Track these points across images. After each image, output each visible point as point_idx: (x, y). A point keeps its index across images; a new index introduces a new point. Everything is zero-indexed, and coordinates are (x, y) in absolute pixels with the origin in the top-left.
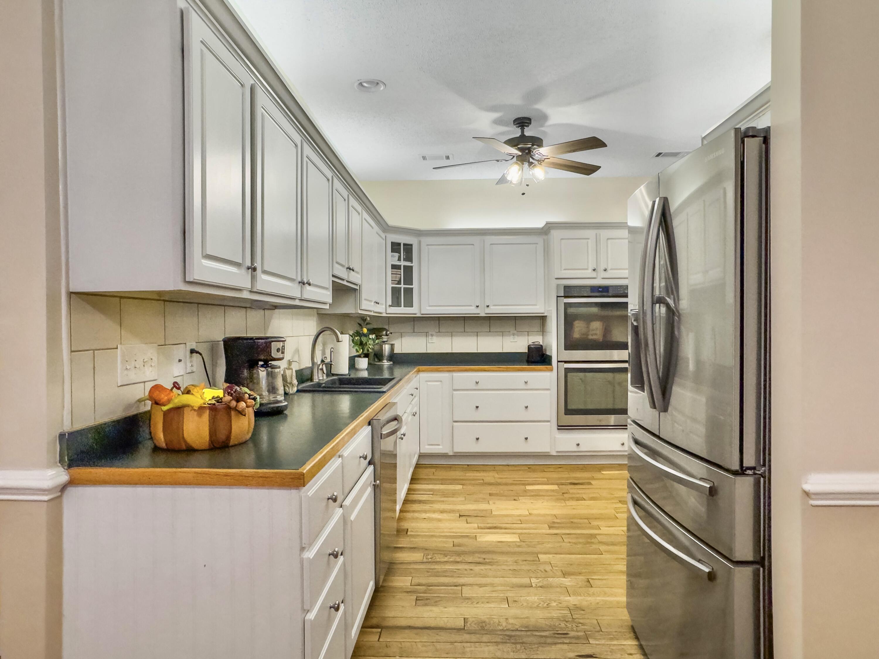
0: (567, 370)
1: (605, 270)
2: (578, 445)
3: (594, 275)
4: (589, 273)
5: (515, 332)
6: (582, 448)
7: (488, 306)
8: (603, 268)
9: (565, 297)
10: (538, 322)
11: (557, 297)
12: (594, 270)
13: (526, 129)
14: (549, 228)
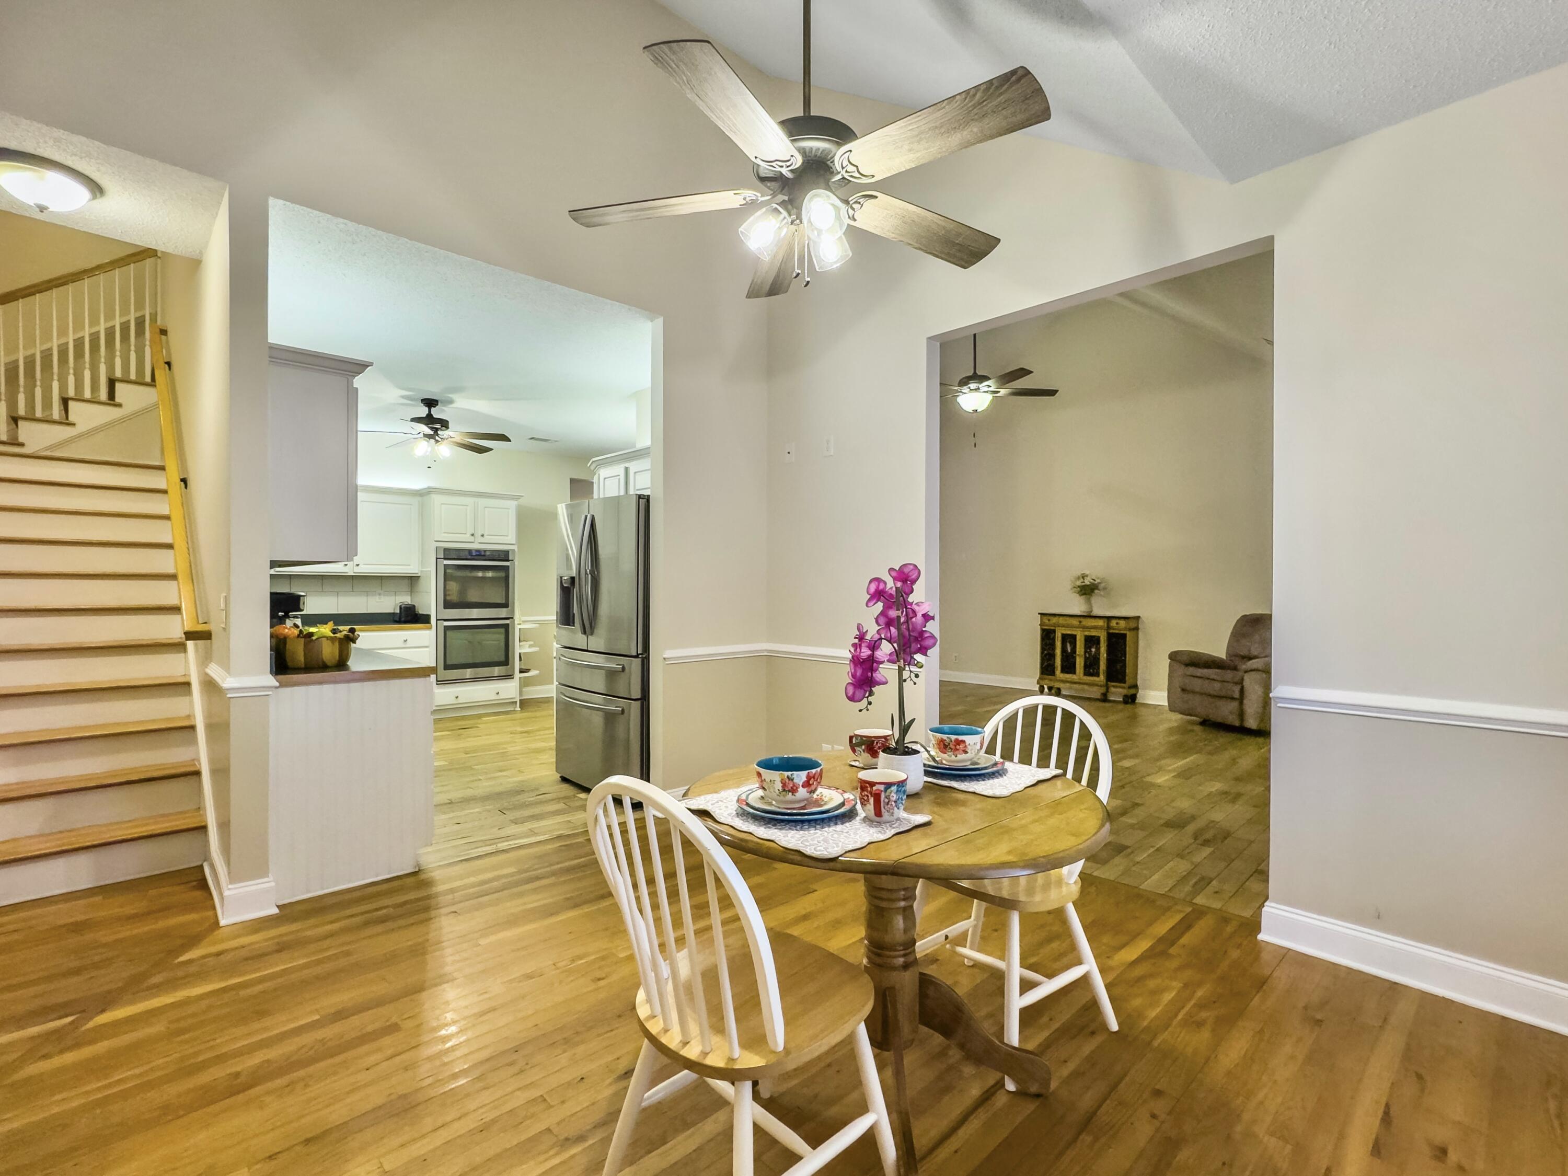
0: (446, 628)
1: (483, 536)
2: (457, 697)
3: (472, 539)
4: (467, 537)
5: (380, 591)
6: (460, 700)
7: (358, 565)
8: (480, 534)
9: (445, 559)
10: (406, 581)
11: (437, 558)
12: (473, 535)
13: (433, 409)
14: (428, 492)
